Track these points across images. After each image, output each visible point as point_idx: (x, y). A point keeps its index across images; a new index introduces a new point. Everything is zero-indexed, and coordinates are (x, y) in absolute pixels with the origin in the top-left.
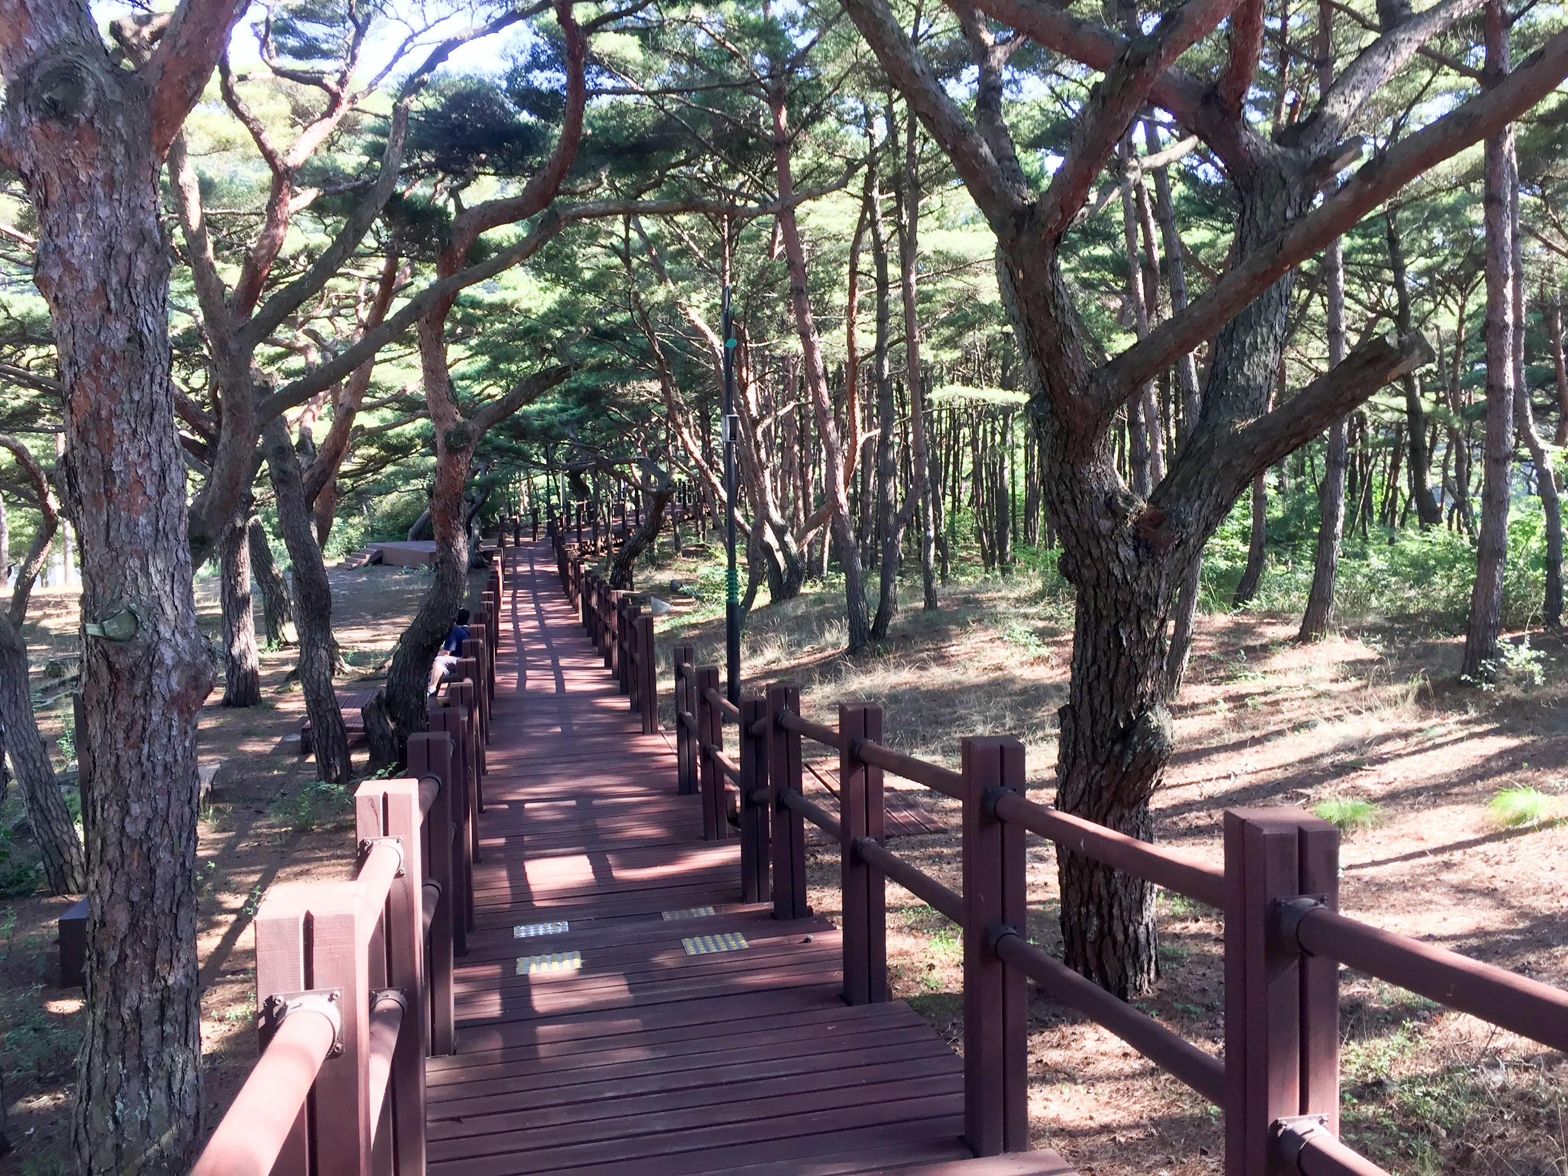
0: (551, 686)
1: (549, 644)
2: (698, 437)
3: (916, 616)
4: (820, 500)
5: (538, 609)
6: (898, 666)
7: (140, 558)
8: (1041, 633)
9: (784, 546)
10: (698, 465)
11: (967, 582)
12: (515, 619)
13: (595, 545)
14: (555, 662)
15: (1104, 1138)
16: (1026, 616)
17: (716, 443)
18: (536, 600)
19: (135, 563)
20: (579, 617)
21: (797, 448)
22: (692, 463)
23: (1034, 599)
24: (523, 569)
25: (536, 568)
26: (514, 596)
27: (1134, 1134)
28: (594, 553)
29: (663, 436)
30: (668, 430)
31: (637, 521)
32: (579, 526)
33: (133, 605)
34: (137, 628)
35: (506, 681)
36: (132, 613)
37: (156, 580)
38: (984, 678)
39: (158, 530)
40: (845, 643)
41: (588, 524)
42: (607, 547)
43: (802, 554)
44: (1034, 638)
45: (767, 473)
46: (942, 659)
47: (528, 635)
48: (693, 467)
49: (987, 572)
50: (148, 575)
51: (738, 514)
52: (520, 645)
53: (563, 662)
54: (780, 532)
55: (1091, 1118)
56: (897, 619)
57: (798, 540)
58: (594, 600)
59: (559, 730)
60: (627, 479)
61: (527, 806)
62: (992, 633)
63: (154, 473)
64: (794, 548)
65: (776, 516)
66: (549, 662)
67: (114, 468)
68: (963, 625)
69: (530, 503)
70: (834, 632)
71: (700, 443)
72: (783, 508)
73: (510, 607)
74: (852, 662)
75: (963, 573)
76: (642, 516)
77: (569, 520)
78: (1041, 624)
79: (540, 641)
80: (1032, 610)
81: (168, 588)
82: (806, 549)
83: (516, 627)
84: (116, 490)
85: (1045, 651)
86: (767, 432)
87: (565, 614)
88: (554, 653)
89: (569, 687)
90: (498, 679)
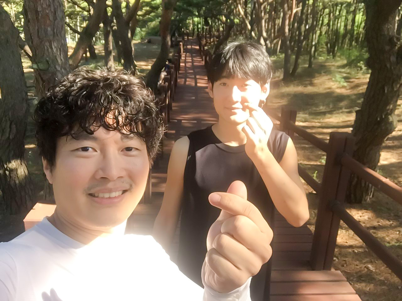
0: (193, 84)
1: (194, 71)
2: (243, 8)
3: (305, 69)
4: (279, 30)
5: (192, 59)
6: (298, 85)
7: (49, 42)
8: (345, 78)
9: (266, 45)
10: (242, 17)
11: (321, 59)
12: (185, 62)
13: (210, 41)
14: (195, 77)
15: (350, 250)
16: (340, 72)
17: (249, 10)
18: (192, 57)
19: (47, 44)
20: (203, 63)
21: (273, 13)
22: (241, 16)
23: (343, 66)
24: (189, 47)
25: (193, 47)
26: (186, 55)
27: (360, 250)
28: (210, 43)
29: (233, 7)
30: (234, 5)
31: (223, 34)
32: (206, 34)
33: (47, 59)
34: (49, 67)
35: (181, 81)
36: (47, 61)
37: (55, 50)
38: (325, 91)
39: (54, 33)
40: (282, 77)
41: (208, 34)
42: (214, 41)
43: (271, 47)
44: (343, 80)
45: (263, 21)
46: (312, 84)
47: (188, 67)
48: (241, 18)
49: (328, 56)
50: (52, 48)
51: (253, 34)
52: (186, 70)
53: (198, 77)
54: (265, 40)
55: (347, 242)
56: (299, 70)
57: (271, 43)
58: (208, 58)
59: (194, 98)
60: (221, 21)
61: (183, 121)
62: (329, 77)
63: (52, 12)
64: (269, 45)
65: (265, 34)
66: (193, 76)
67: (39, 10)
68: (320, 73)
69: (193, 27)
70: (279, 73)
71: (244, 10)
72: (267, 32)
73: (184, 58)
74: (283, 83)
75: (320, 56)
76: (224, 32)
77: (203, 33)
78: (345, 75)
79: (191, 70)
80: (343, 70)
81: (59, 53)
82: (273, 45)
83: (185, 65)
84: (40, 18)
85: (345, 84)
86: (265, 7)
87: (199, 62)
88: (195, 74)
89: (198, 85)
90: (179, 80)
